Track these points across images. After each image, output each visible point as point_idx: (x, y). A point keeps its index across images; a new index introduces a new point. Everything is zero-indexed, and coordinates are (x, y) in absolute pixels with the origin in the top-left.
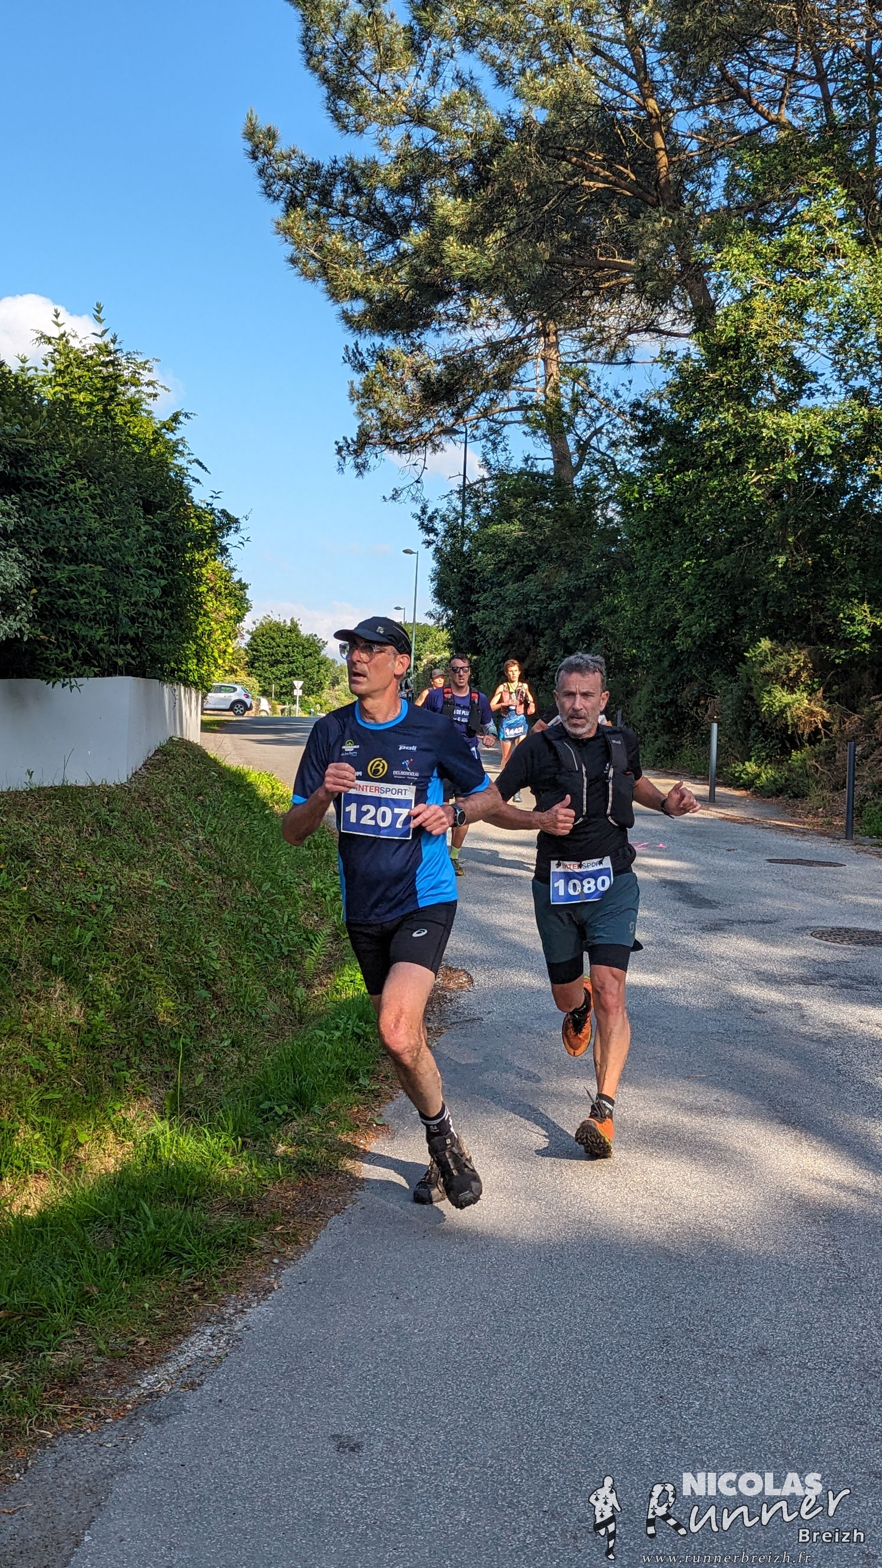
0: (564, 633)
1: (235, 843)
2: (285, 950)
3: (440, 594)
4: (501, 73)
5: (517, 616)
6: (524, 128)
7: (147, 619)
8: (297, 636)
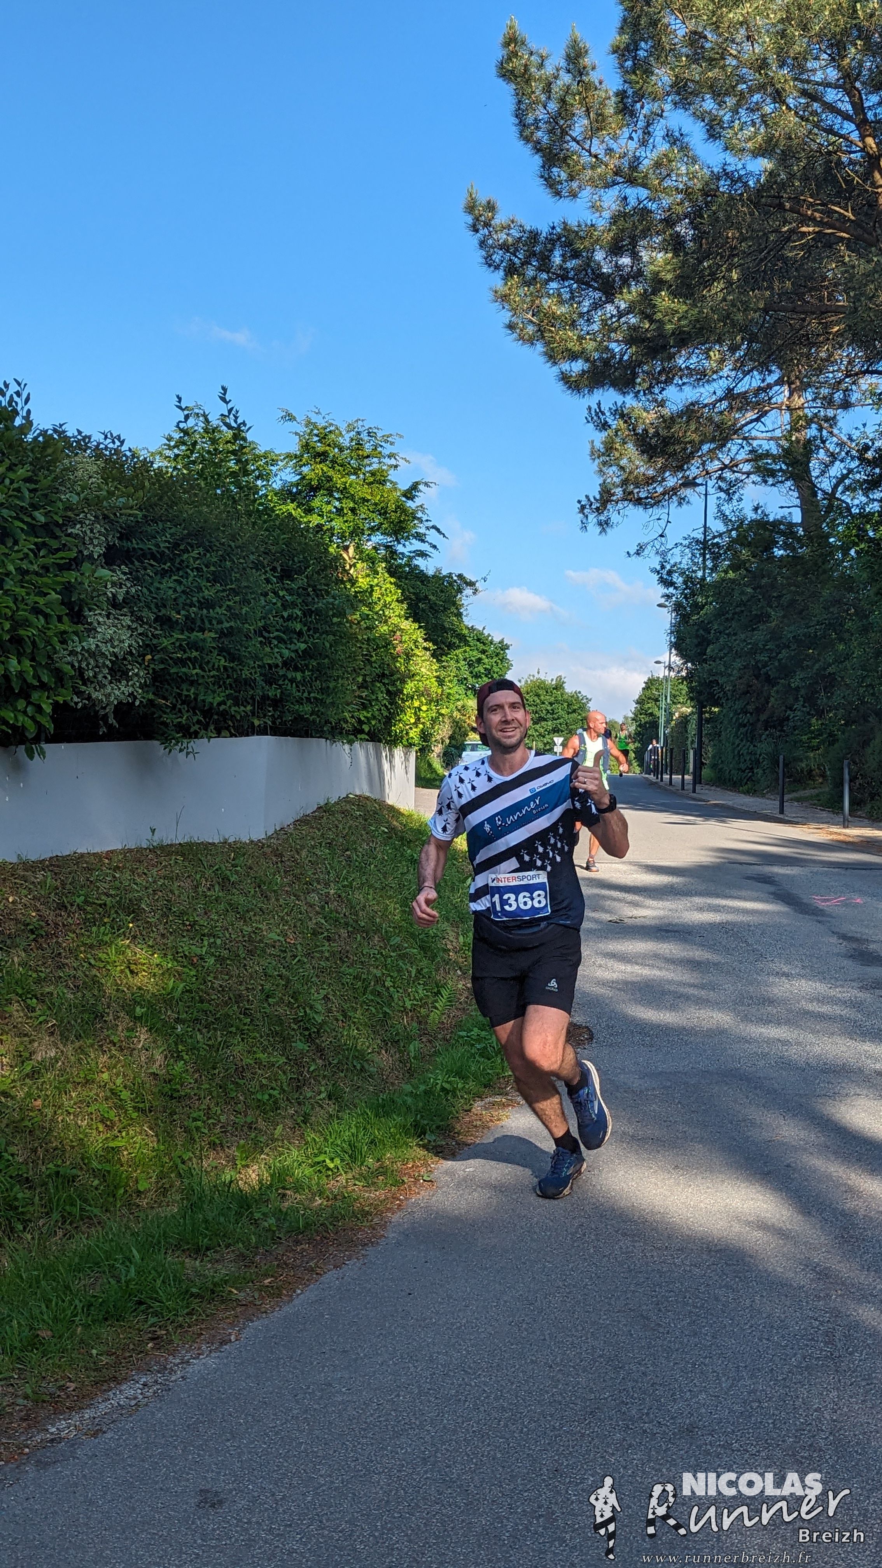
1: (370, 897)
2: (408, 1004)
3: (679, 647)
7: (286, 682)
8: (562, 694)
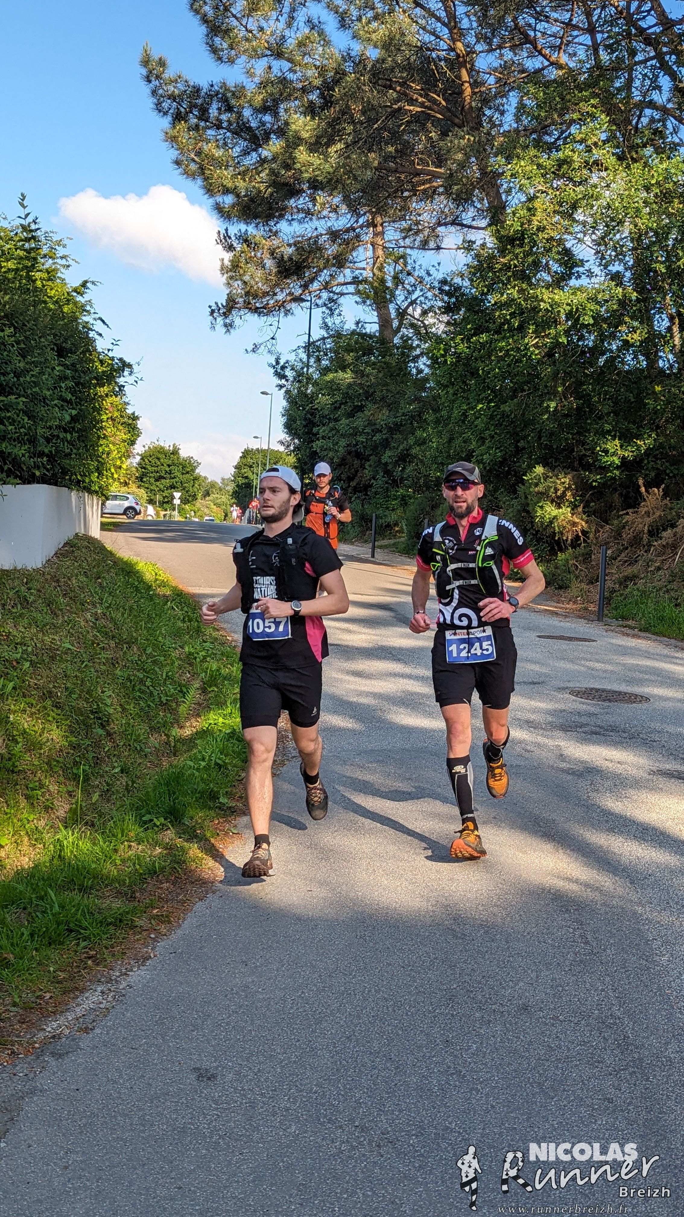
0: (385, 459)
1: (126, 616)
2: (164, 699)
3: (289, 427)
4: (343, 19)
5: (348, 445)
6: (360, 63)
7: (59, 441)
8: (178, 458)
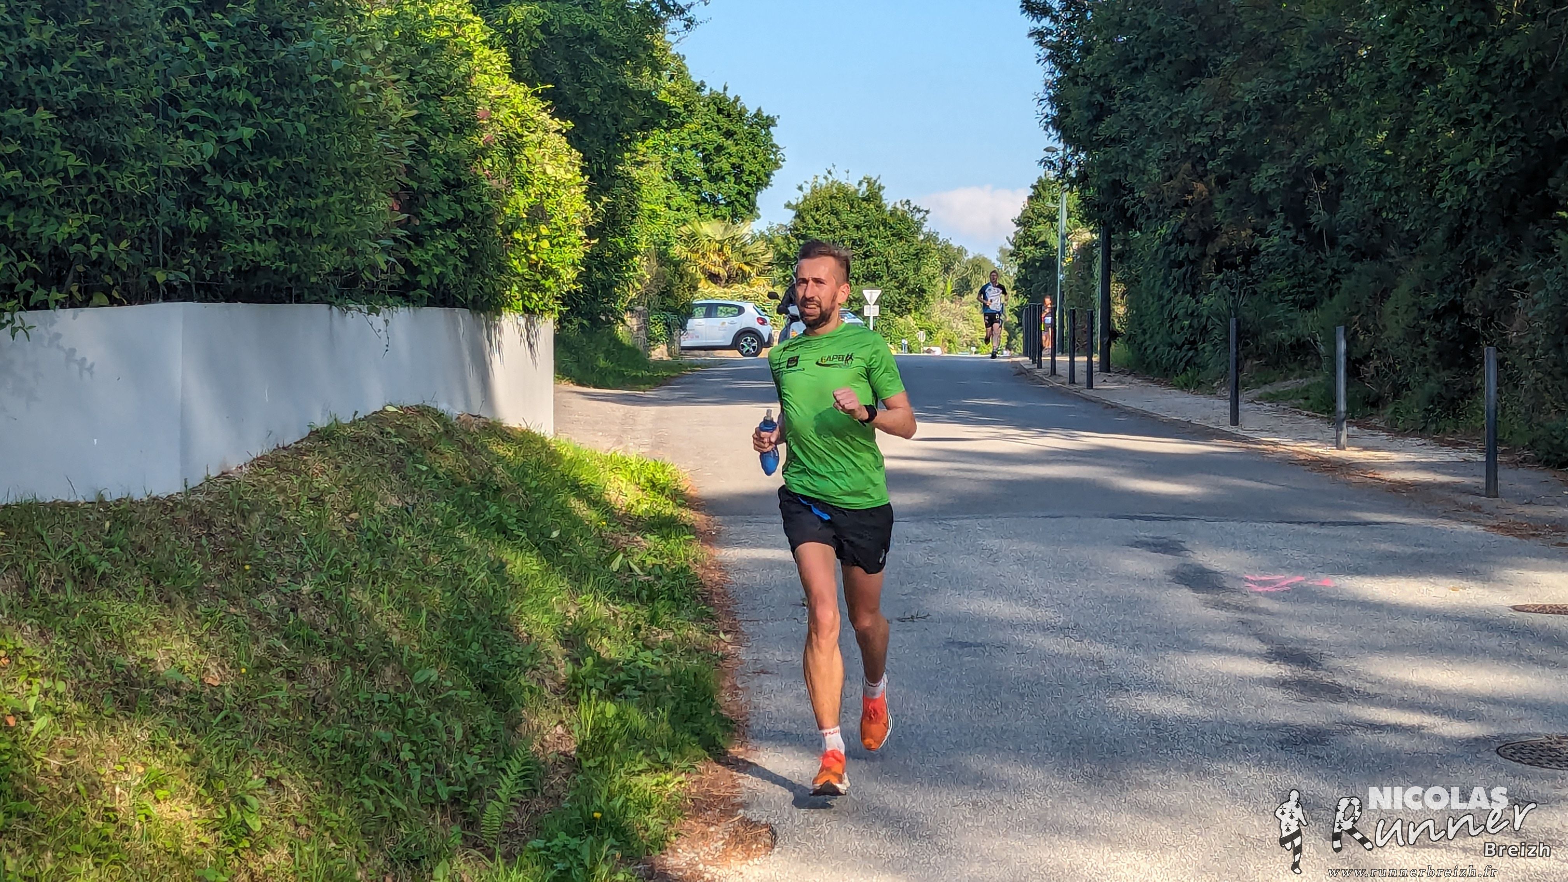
7: (222, 200)
8: (880, 209)
